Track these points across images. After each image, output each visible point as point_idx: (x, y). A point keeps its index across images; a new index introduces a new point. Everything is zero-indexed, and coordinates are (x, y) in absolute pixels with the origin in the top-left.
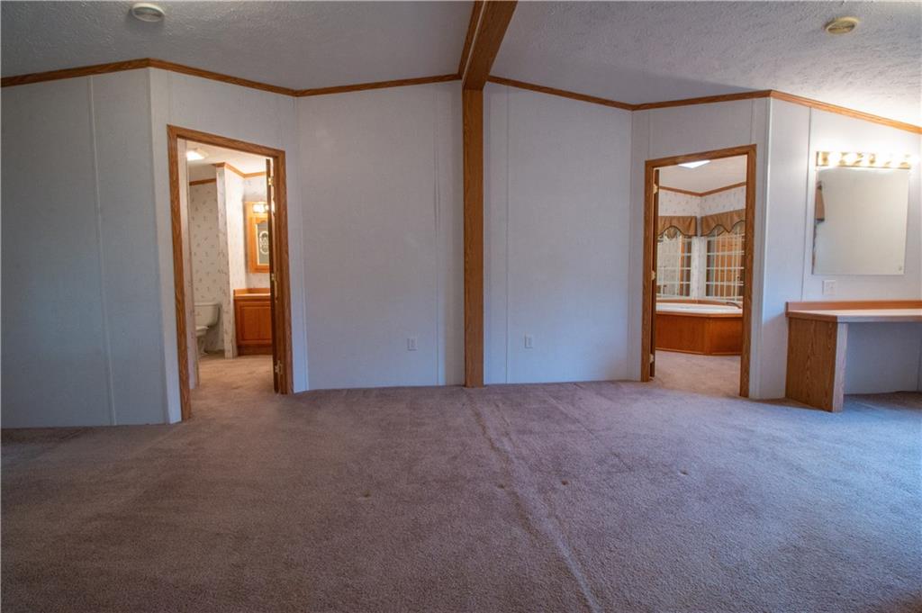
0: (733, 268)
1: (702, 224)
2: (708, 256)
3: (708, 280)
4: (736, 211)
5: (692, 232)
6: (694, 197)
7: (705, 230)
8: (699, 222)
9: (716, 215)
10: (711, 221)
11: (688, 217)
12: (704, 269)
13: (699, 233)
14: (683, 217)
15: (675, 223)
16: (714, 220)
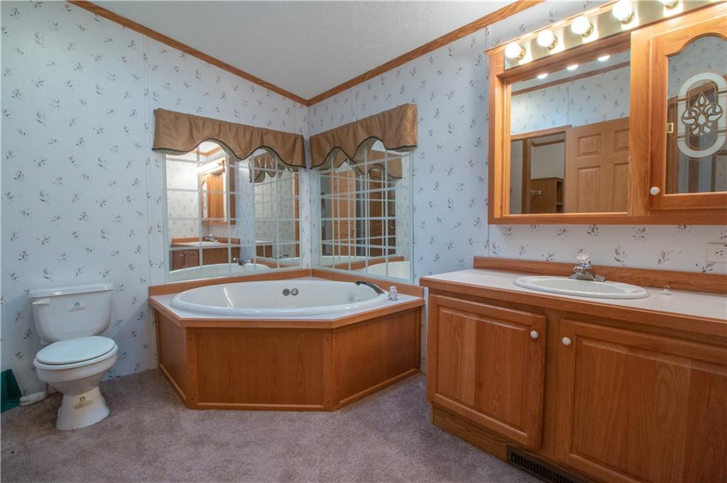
0: (349, 219)
1: (311, 148)
2: (323, 201)
3: (324, 238)
4: (361, 122)
5: (297, 160)
6: (298, 105)
7: (316, 156)
8: (307, 147)
9: (332, 132)
10: (323, 142)
11: (290, 135)
12: (318, 221)
13: (308, 164)
14: (283, 134)
15: (269, 141)
16: (327, 139)
